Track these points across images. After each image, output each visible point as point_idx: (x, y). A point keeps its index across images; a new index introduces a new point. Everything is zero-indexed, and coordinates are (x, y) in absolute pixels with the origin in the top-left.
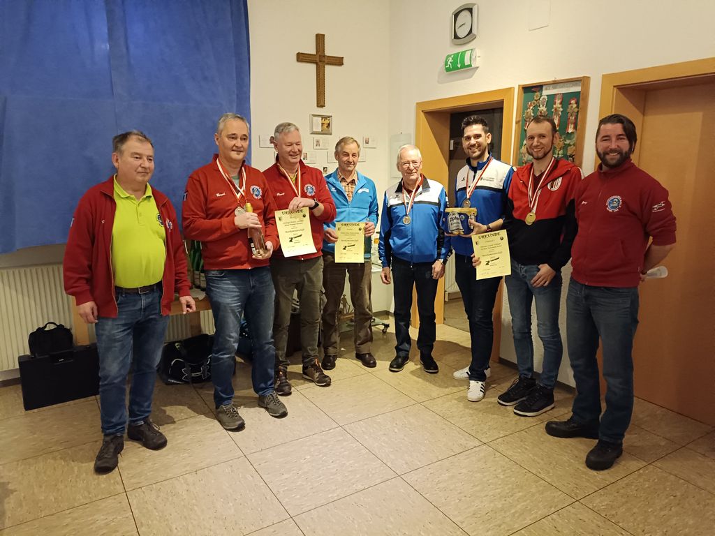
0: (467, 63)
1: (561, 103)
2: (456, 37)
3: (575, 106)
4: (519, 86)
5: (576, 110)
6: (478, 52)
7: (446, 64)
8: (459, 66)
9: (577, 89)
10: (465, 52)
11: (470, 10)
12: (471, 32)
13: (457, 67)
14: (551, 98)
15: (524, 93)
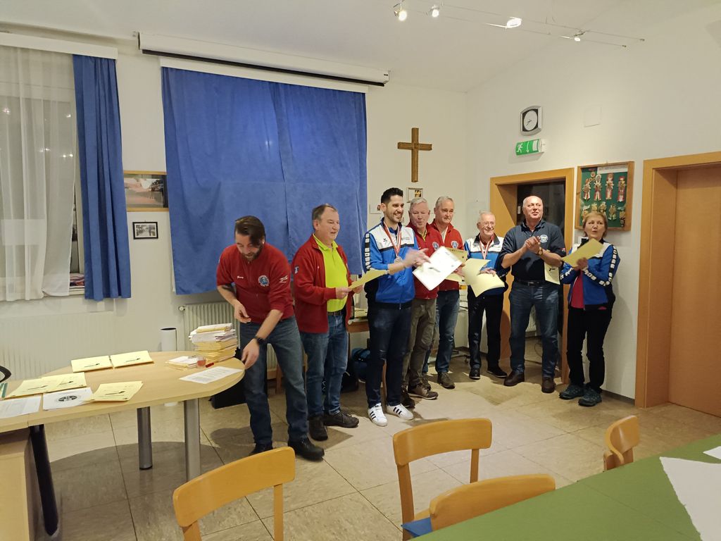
0: (534, 149)
1: (612, 180)
2: (524, 130)
3: (623, 182)
4: (578, 167)
5: (625, 185)
6: (543, 141)
7: (517, 149)
8: (528, 151)
9: (625, 170)
10: (533, 141)
11: (536, 111)
12: (537, 126)
13: (526, 151)
14: (605, 177)
15: (583, 172)
